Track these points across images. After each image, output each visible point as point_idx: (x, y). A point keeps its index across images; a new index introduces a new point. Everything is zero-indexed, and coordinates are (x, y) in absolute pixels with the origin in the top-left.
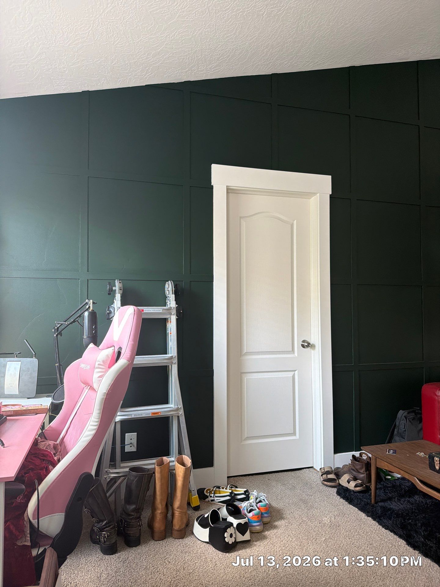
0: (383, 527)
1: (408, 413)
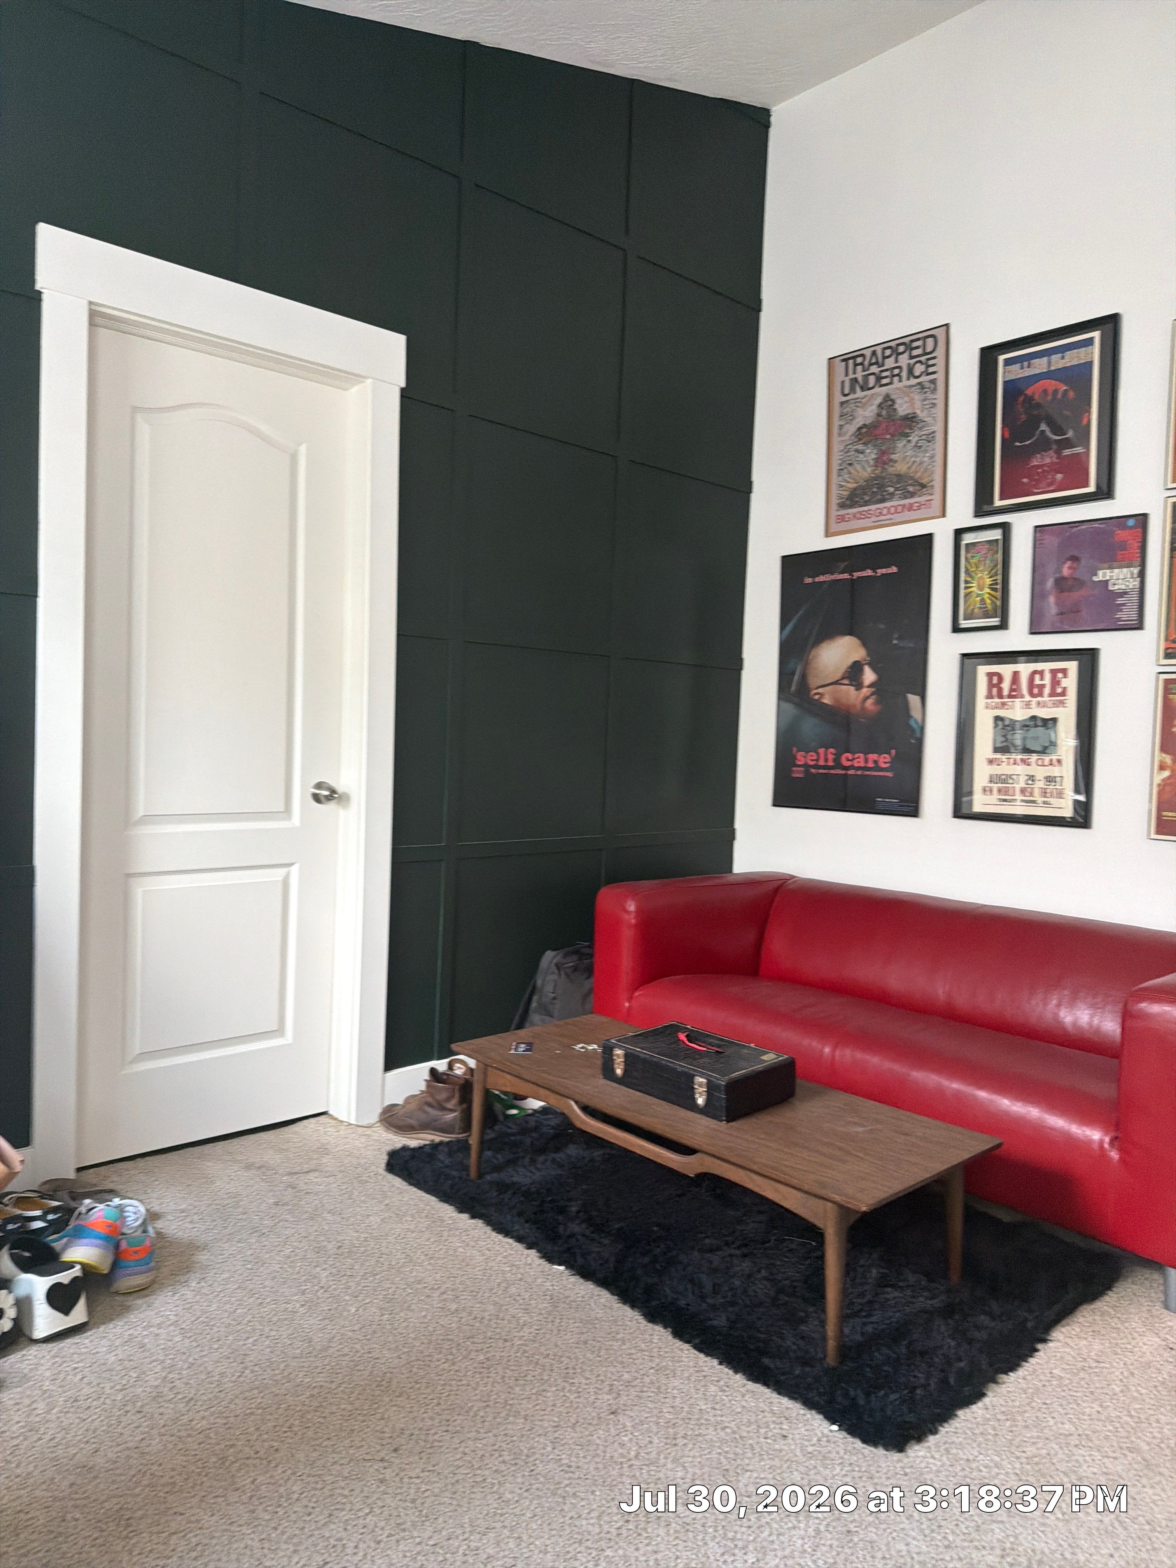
1: (565, 956)
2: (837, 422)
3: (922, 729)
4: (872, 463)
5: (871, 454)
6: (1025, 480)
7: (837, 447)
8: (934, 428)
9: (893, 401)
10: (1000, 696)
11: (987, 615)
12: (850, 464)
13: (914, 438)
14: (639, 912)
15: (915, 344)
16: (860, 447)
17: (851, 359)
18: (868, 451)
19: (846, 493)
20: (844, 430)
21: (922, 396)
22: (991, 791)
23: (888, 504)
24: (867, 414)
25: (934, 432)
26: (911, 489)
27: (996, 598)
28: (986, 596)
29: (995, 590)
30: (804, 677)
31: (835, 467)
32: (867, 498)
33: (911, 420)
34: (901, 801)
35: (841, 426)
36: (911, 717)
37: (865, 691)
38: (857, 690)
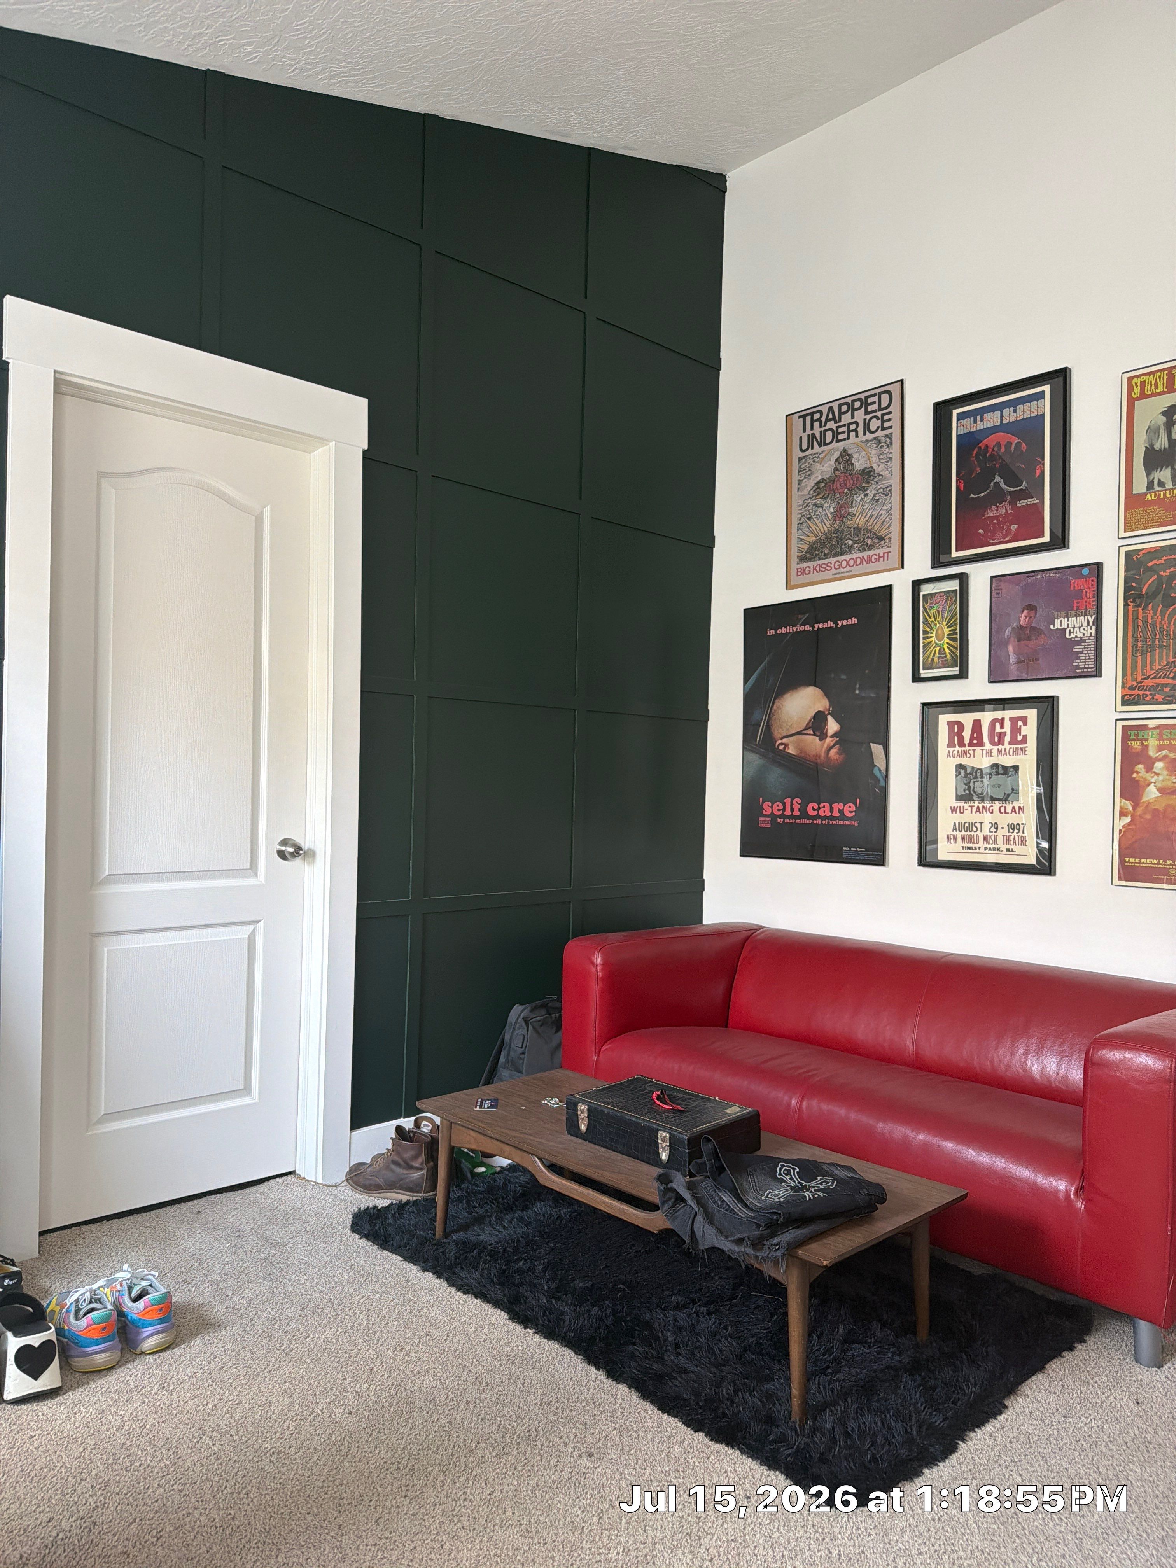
0: (458, 1289)
1: (532, 1011)
2: (795, 478)
3: (886, 777)
4: (830, 516)
5: (829, 507)
6: (981, 531)
7: (796, 502)
8: (891, 482)
9: (850, 456)
10: (961, 744)
11: (945, 665)
12: (809, 519)
13: (871, 492)
14: (605, 964)
15: (870, 400)
16: (819, 501)
17: (808, 415)
18: (826, 505)
19: (806, 547)
20: (803, 484)
21: (878, 451)
22: (955, 839)
23: (847, 557)
24: (825, 469)
25: (891, 486)
26: (869, 542)
27: (956, 649)
28: (945, 646)
29: (955, 640)
30: (768, 727)
31: (795, 522)
32: (826, 551)
33: (868, 474)
34: (866, 851)
35: (800, 482)
36: (876, 766)
37: (828, 740)
38: (820, 740)
